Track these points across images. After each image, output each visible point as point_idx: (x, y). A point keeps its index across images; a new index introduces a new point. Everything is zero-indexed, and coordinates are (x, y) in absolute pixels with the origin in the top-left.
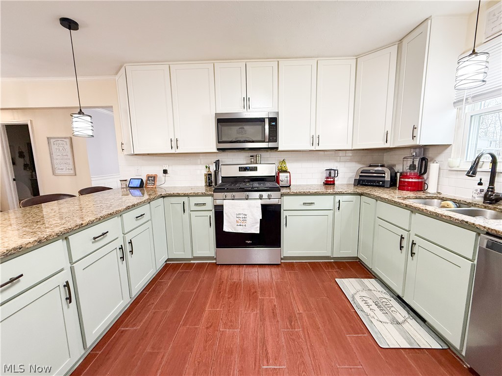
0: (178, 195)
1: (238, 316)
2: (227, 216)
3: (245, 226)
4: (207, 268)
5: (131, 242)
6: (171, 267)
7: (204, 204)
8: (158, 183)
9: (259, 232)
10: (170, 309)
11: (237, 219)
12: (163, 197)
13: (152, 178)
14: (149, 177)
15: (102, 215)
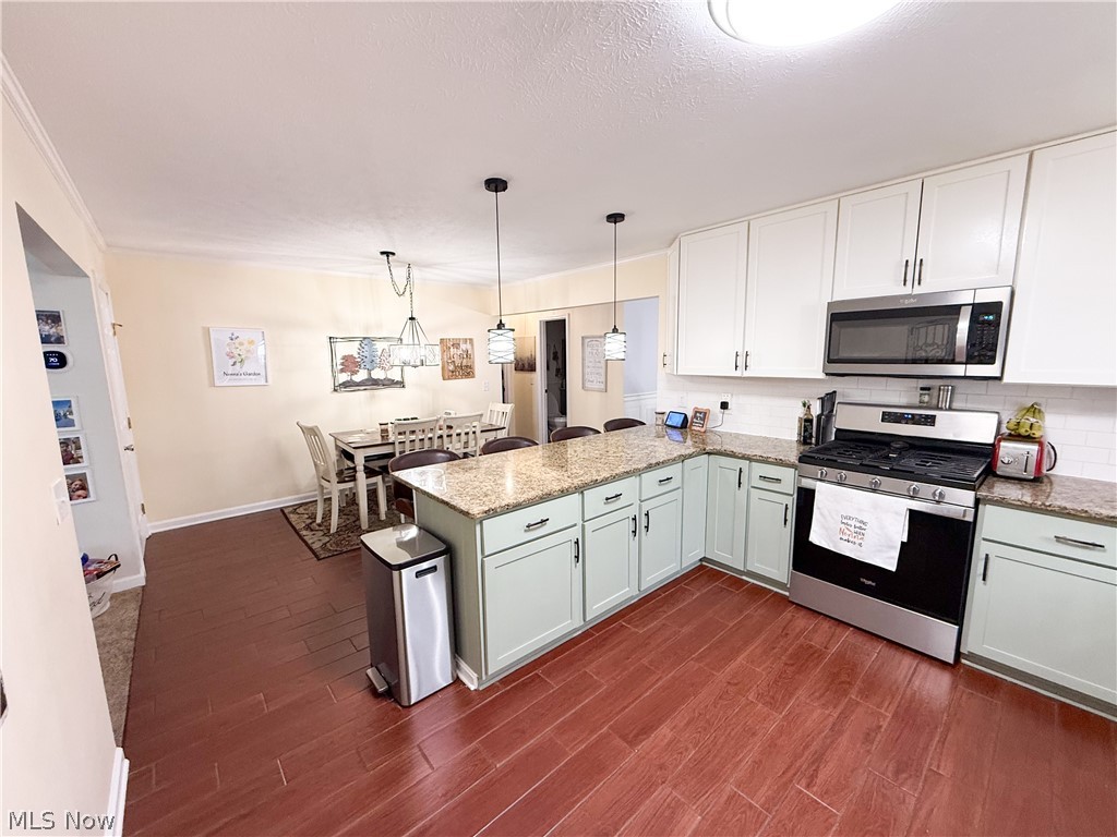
0: (733, 455)
1: (790, 698)
2: (821, 514)
3: (860, 544)
4: (767, 600)
5: (647, 515)
6: (705, 572)
7: (778, 480)
8: (709, 424)
9: (894, 570)
10: (686, 630)
11: (843, 526)
12: (709, 454)
13: (702, 415)
14: (696, 412)
15: (617, 472)
